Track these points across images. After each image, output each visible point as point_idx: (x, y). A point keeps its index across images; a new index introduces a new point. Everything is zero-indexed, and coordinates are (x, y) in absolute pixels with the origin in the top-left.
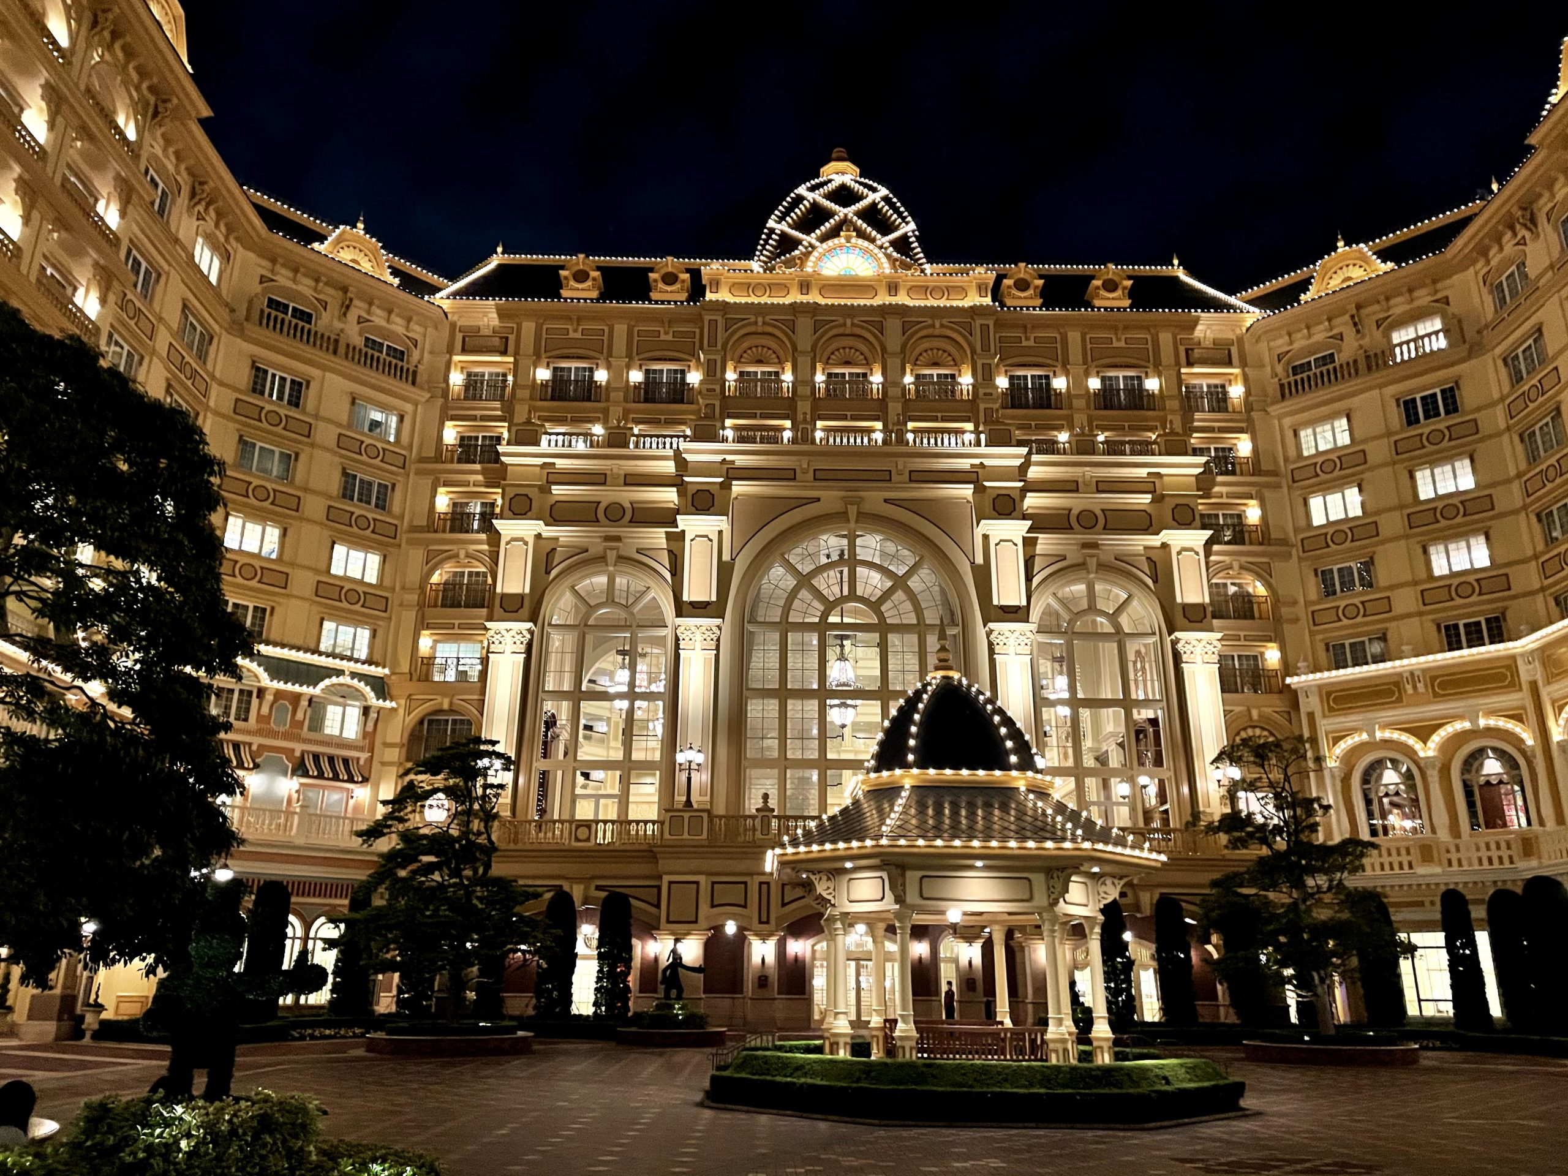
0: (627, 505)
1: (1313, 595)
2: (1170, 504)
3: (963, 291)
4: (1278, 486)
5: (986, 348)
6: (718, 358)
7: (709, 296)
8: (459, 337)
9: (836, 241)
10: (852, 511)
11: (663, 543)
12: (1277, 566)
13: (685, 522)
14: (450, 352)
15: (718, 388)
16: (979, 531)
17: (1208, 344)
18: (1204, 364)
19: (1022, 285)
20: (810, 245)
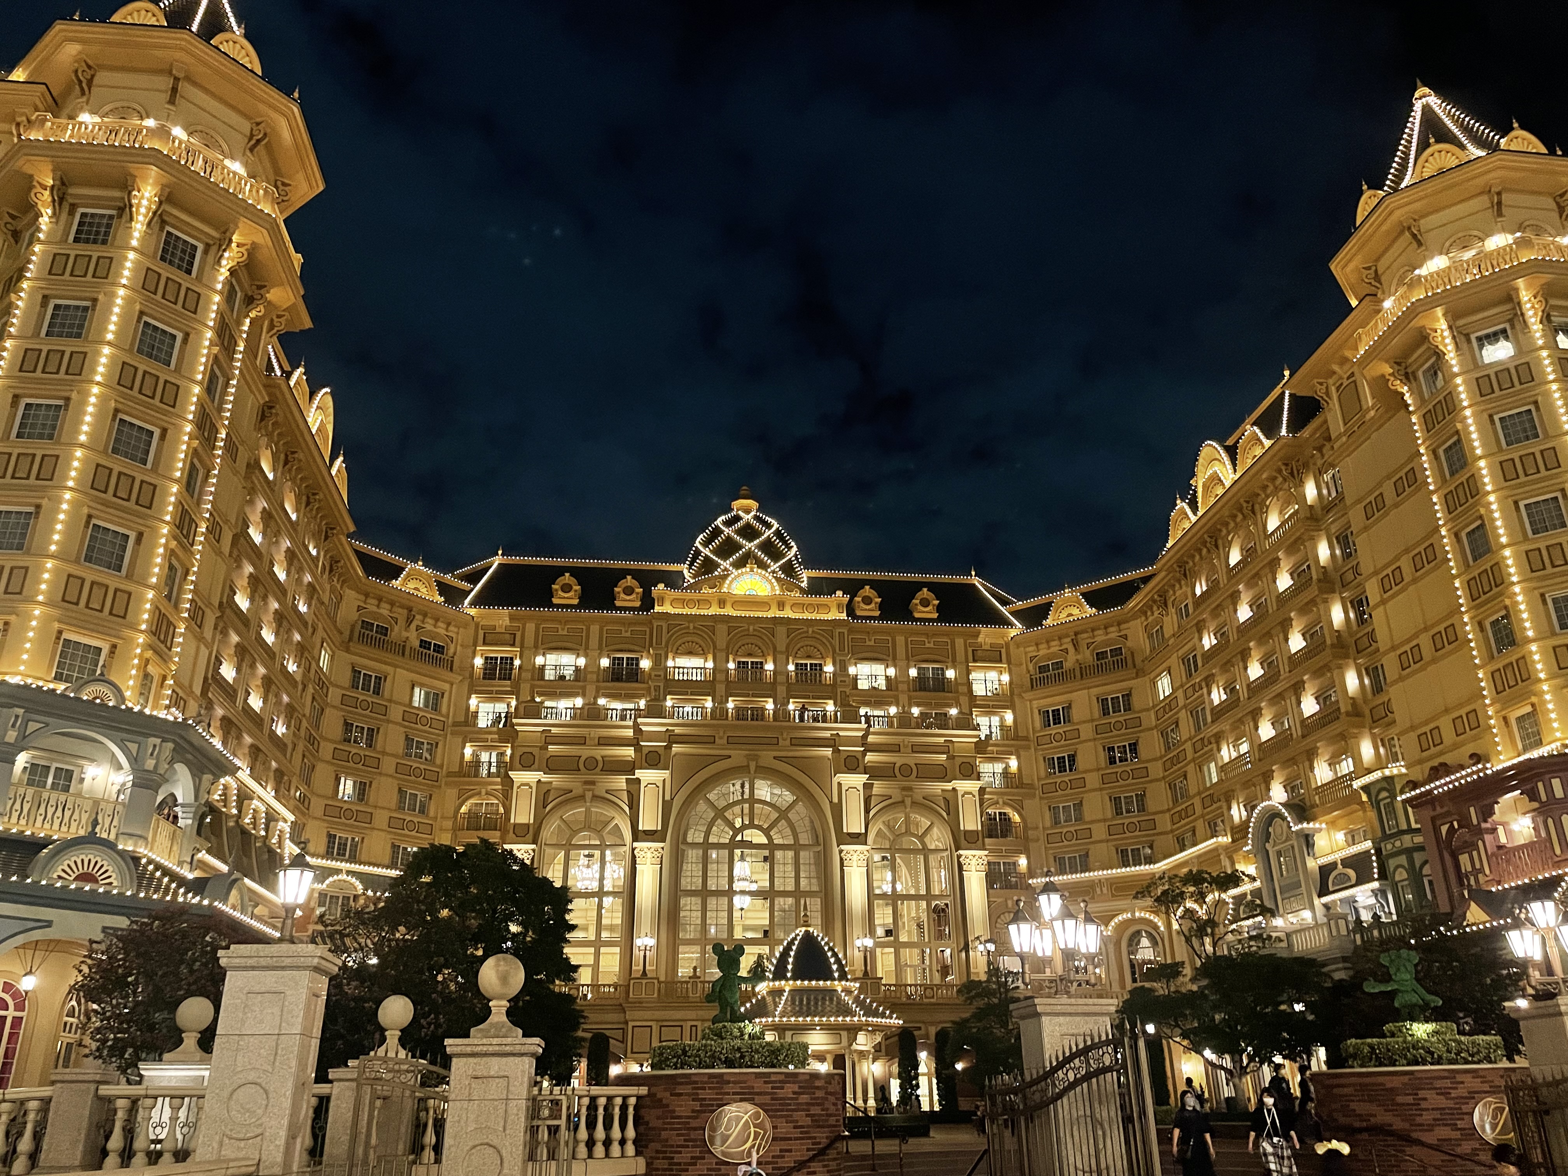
0: (599, 759)
1: (1048, 824)
2: (958, 761)
3: (828, 608)
4: (1028, 748)
5: (842, 649)
6: (662, 651)
7: (657, 609)
8: (481, 633)
9: (744, 570)
10: (753, 765)
11: (624, 786)
12: (1027, 803)
13: (639, 773)
14: (475, 645)
15: (662, 673)
16: (835, 780)
17: (988, 647)
18: (984, 661)
19: (867, 600)
20: (726, 569)
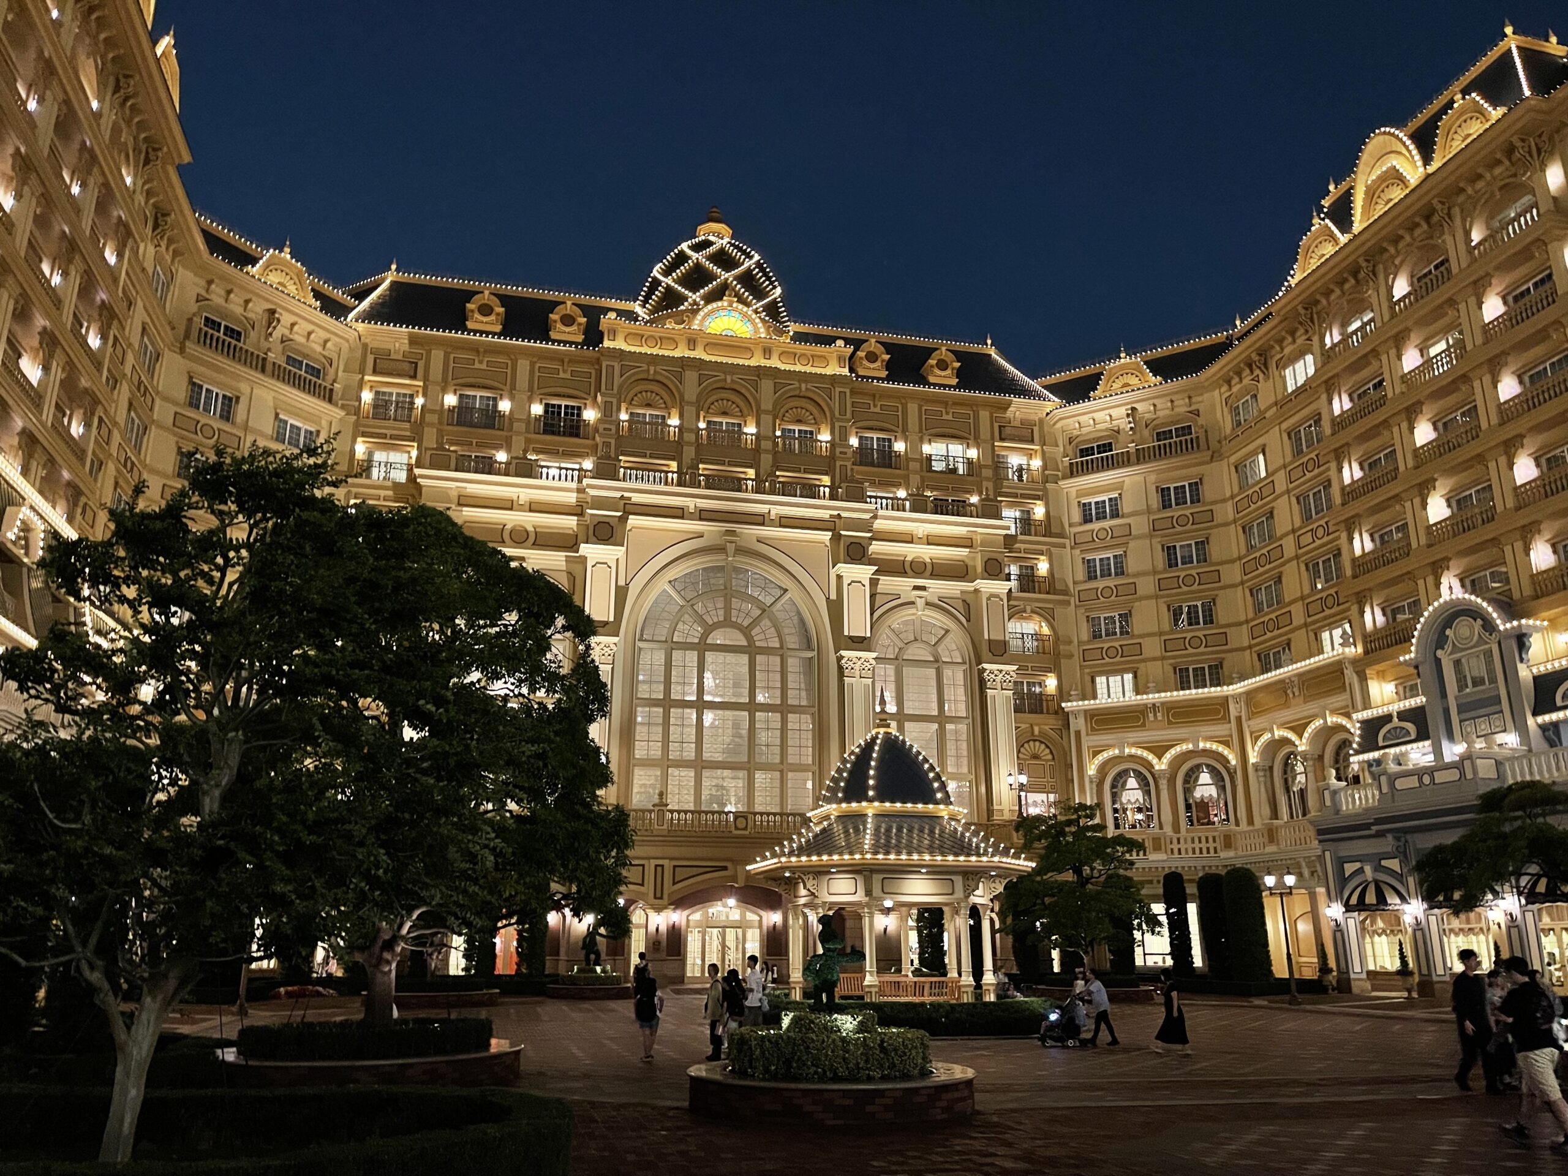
0: (530, 529)
1: (1084, 637)
2: (982, 557)
3: (825, 361)
4: (1063, 547)
5: (843, 412)
6: (615, 401)
7: (607, 343)
8: (371, 358)
9: (720, 304)
10: (731, 548)
11: (563, 565)
12: (1059, 611)
13: (585, 549)
14: (362, 373)
15: (613, 428)
16: (833, 573)
17: (1017, 424)
18: (1013, 440)
19: (872, 357)
20: (695, 303)
